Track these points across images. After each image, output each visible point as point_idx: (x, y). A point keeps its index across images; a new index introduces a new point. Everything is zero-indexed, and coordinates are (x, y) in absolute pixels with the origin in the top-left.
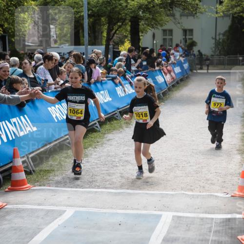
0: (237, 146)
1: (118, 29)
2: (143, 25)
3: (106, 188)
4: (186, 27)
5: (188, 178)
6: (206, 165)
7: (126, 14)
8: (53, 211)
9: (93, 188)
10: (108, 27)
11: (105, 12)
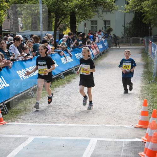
0: (138, 95)
1: (62, 20)
2: (78, 18)
3: (54, 123)
4: (106, 19)
5: (108, 116)
6: (118, 107)
7: (67, 11)
8: (20, 138)
9: (46, 123)
10: (56, 19)
11: (53, 9)
